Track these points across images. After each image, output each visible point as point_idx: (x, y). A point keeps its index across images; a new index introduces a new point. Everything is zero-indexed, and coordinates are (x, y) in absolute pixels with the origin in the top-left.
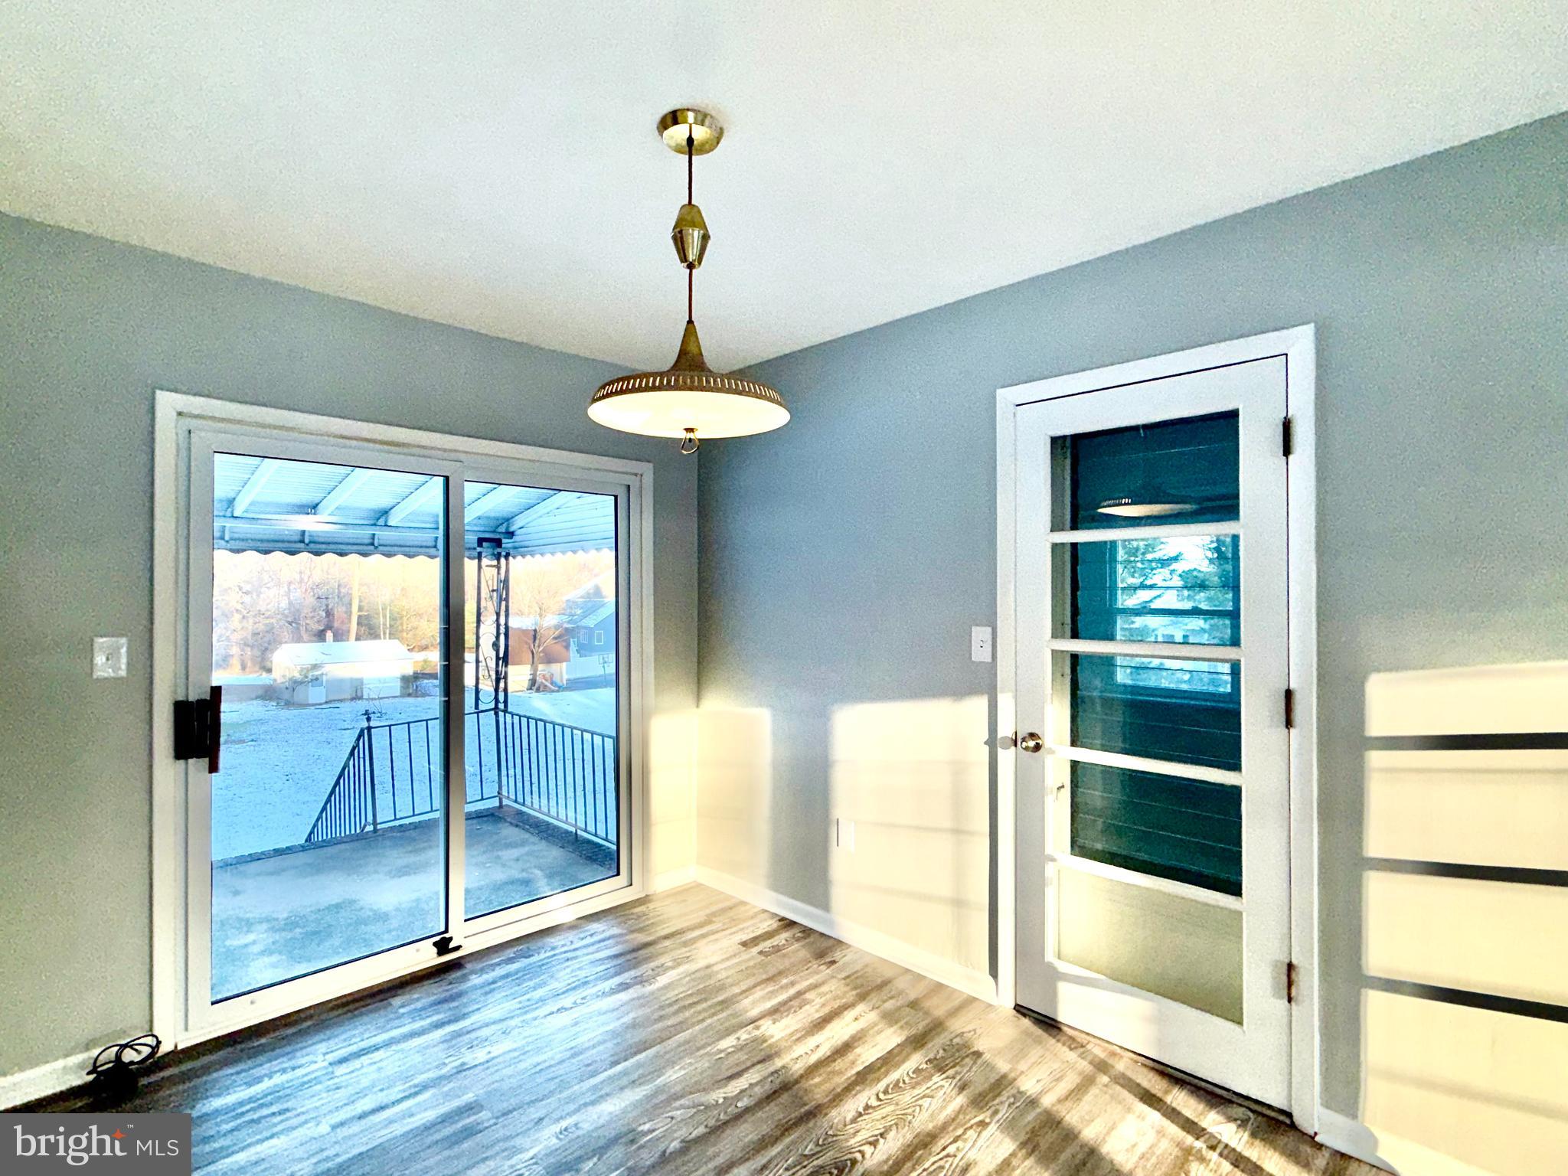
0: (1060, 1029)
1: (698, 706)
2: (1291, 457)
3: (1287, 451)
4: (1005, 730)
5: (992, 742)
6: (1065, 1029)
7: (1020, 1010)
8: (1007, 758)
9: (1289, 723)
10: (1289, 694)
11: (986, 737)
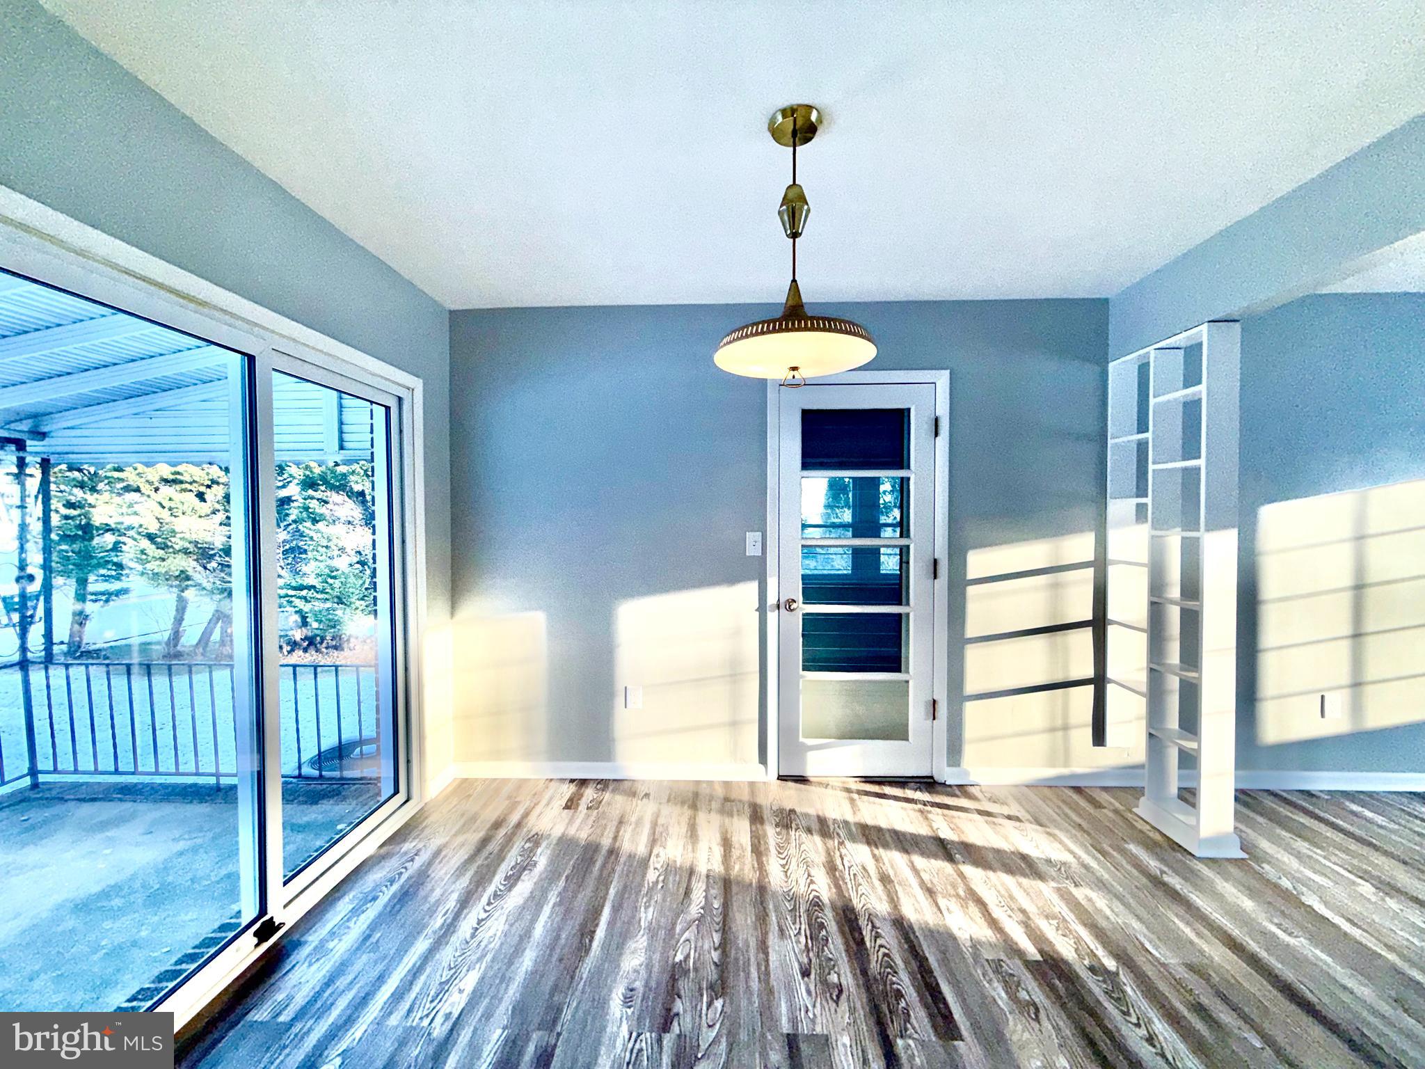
0: (808, 780)
1: (452, 614)
2: (938, 438)
3: (936, 434)
4: (772, 599)
5: (762, 609)
6: (811, 779)
7: (781, 778)
8: (772, 617)
9: (935, 577)
10: (935, 561)
11: (757, 606)
